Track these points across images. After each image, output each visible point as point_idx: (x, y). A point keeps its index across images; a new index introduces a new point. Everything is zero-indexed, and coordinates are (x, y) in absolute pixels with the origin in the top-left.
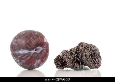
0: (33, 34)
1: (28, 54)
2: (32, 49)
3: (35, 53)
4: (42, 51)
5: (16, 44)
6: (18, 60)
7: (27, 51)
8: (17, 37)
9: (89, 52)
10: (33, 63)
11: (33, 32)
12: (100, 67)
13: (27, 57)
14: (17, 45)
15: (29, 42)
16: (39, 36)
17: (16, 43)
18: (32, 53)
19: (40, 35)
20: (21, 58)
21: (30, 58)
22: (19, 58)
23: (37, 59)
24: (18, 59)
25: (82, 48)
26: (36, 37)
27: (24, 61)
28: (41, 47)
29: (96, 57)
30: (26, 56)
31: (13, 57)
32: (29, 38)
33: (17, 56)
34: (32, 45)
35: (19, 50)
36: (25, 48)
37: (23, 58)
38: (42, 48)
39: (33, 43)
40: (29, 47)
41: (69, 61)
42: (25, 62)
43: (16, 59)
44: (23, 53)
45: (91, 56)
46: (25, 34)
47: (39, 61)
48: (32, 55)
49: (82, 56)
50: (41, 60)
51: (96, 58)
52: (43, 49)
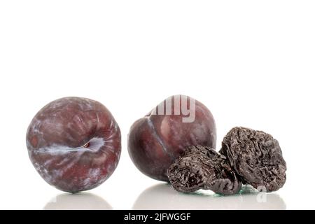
0: (82, 107)
1: (70, 157)
2: (79, 144)
3: (86, 153)
4: (103, 148)
5: (40, 131)
6: (46, 171)
7: (68, 148)
8: (42, 115)
9: (257, 151)
10: (81, 178)
11: (83, 103)
12: (282, 186)
13: (68, 163)
14: (42, 133)
15: (72, 126)
16: (97, 111)
17: (41, 128)
18: (80, 154)
19: (99, 110)
20: (52, 164)
21: (74, 166)
22: (48, 167)
23: (93, 168)
24: (45, 167)
25: (238, 142)
26: (88, 113)
27: (59, 173)
28: (102, 139)
29: (272, 163)
30: (66, 160)
31: (34, 163)
32: (73, 117)
33: (44, 161)
34: (80, 134)
35: (49, 146)
36: (61, 141)
37: (58, 164)
38: (105, 140)
39: (81, 128)
40: (71, 138)
41: (208, 173)
42: (61, 175)
43: (42, 169)
44: (56, 154)
45: (260, 162)
46: (61, 107)
47: (96, 173)
48: (78, 158)
49: (238, 162)
50: (101, 169)
51: (274, 165)
52: (106, 143)
